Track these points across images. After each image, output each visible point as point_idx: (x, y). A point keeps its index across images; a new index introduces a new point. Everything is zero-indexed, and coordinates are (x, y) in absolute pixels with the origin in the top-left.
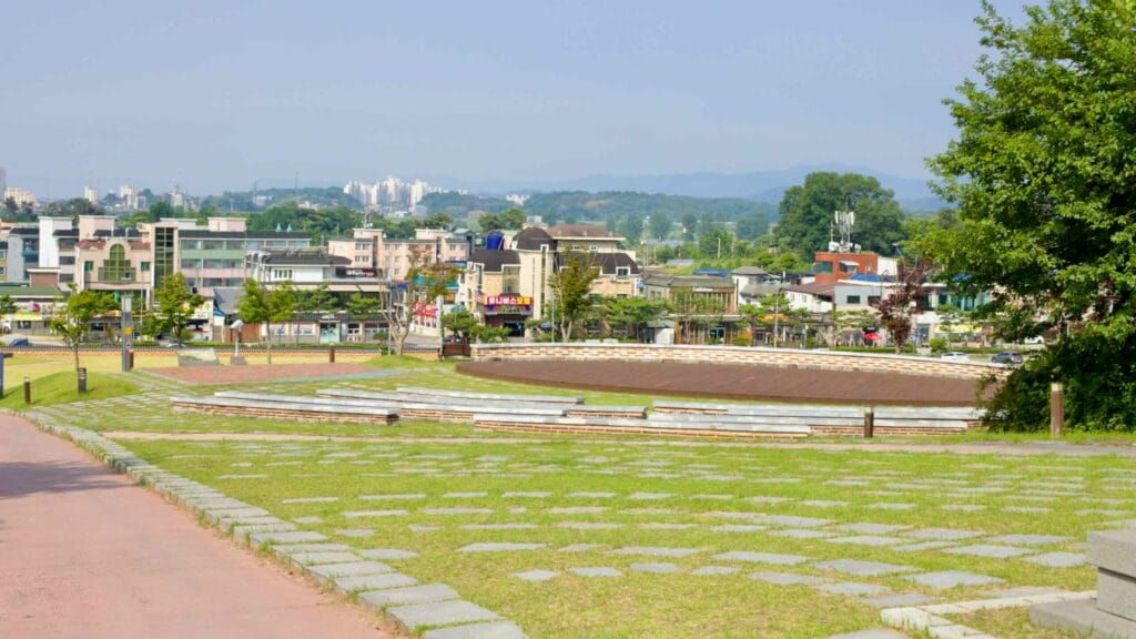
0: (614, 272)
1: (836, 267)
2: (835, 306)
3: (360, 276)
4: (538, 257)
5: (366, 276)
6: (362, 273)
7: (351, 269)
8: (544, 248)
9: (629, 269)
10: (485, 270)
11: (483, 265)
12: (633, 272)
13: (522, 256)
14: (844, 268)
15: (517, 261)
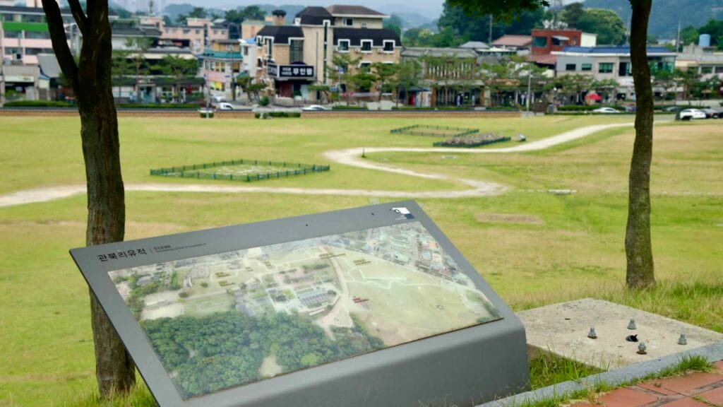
0: (381, 44)
1: (549, 41)
2: (556, 73)
3: (170, 46)
4: (321, 32)
5: (175, 46)
6: (171, 43)
7: (163, 40)
8: (326, 23)
9: (394, 41)
10: (276, 41)
11: (273, 38)
12: (397, 45)
13: (305, 31)
14: (556, 42)
15: (302, 35)
